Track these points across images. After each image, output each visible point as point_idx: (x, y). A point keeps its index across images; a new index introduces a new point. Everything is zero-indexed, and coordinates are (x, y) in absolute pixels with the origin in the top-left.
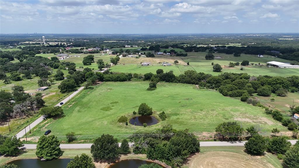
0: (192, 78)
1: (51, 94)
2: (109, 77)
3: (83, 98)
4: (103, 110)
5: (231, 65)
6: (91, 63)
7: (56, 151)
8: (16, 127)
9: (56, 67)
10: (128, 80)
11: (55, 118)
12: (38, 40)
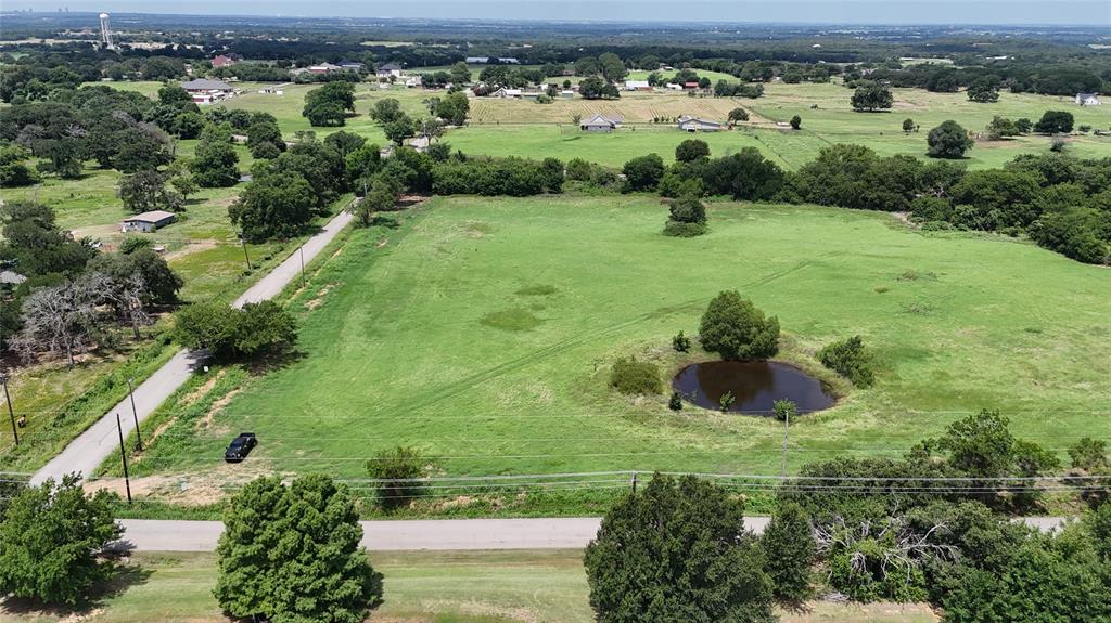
0: (869, 181)
1: (195, 248)
2: (459, 175)
3: (367, 267)
4: (494, 325)
5: (998, 130)
6: (347, 121)
7: (346, 576)
8: (49, 413)
9: (190, 133)
10: (546, 189)
11: (255, 366)
12: (79, 34)
